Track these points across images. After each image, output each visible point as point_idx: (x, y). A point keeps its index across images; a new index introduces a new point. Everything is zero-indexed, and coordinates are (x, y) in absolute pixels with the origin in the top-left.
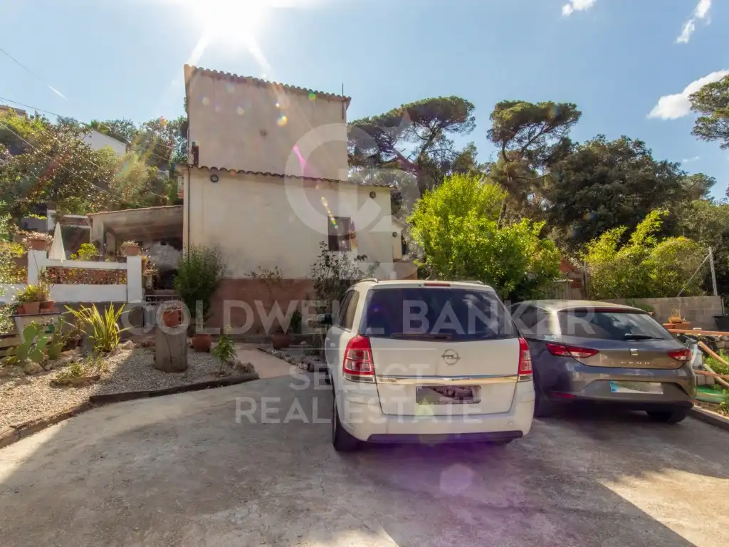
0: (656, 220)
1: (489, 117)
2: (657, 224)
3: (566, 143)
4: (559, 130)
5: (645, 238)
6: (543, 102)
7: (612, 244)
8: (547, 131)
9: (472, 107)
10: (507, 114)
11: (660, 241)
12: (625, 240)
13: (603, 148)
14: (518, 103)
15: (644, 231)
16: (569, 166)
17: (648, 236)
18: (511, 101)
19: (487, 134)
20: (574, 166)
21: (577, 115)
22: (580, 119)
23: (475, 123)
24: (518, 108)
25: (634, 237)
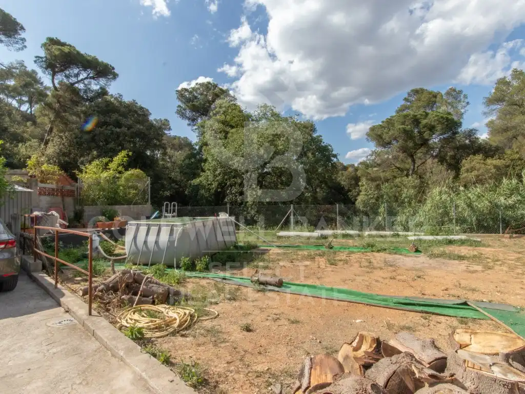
0: (125, 157)
1: (41, 45)
2: (125, 159)
3: (103, 92)
4: (102, 81)
5: (118, 167)
6: (90, 54)
7: (100, 168)
8: (93, 78)
9: (22, 28)
10: (55, 50)
11: (126, 170)
12: (106, 167)
13: (121, 103)
14: (68, 45)
15: (116, 163)
16: (96, 108)
17: (119, 166)
18: (62, 41)
19: (35, 59)
20: (100, 110)
21: (115, 76)
22: (118, 79)
23: (26, 44)
24: (66, 49)
25: (111, 165)
